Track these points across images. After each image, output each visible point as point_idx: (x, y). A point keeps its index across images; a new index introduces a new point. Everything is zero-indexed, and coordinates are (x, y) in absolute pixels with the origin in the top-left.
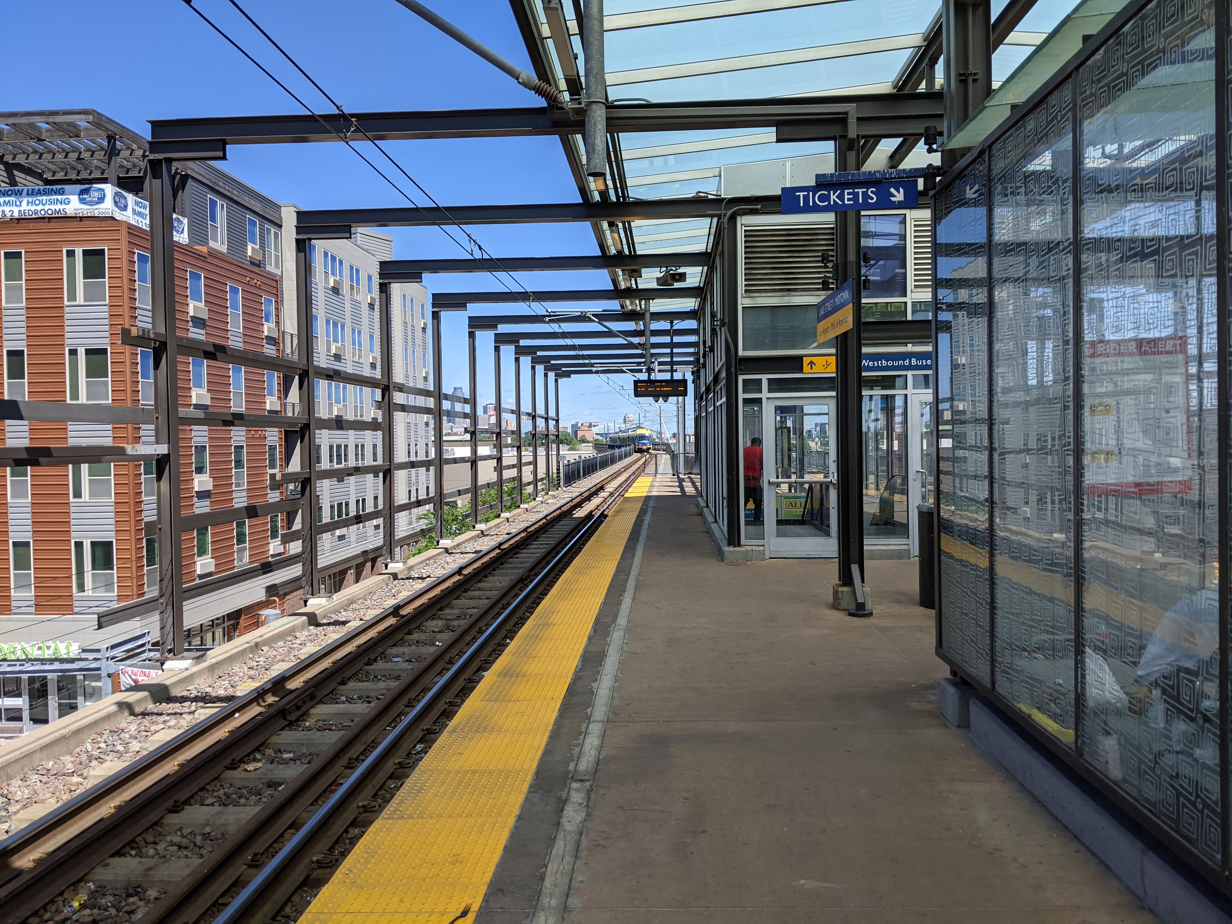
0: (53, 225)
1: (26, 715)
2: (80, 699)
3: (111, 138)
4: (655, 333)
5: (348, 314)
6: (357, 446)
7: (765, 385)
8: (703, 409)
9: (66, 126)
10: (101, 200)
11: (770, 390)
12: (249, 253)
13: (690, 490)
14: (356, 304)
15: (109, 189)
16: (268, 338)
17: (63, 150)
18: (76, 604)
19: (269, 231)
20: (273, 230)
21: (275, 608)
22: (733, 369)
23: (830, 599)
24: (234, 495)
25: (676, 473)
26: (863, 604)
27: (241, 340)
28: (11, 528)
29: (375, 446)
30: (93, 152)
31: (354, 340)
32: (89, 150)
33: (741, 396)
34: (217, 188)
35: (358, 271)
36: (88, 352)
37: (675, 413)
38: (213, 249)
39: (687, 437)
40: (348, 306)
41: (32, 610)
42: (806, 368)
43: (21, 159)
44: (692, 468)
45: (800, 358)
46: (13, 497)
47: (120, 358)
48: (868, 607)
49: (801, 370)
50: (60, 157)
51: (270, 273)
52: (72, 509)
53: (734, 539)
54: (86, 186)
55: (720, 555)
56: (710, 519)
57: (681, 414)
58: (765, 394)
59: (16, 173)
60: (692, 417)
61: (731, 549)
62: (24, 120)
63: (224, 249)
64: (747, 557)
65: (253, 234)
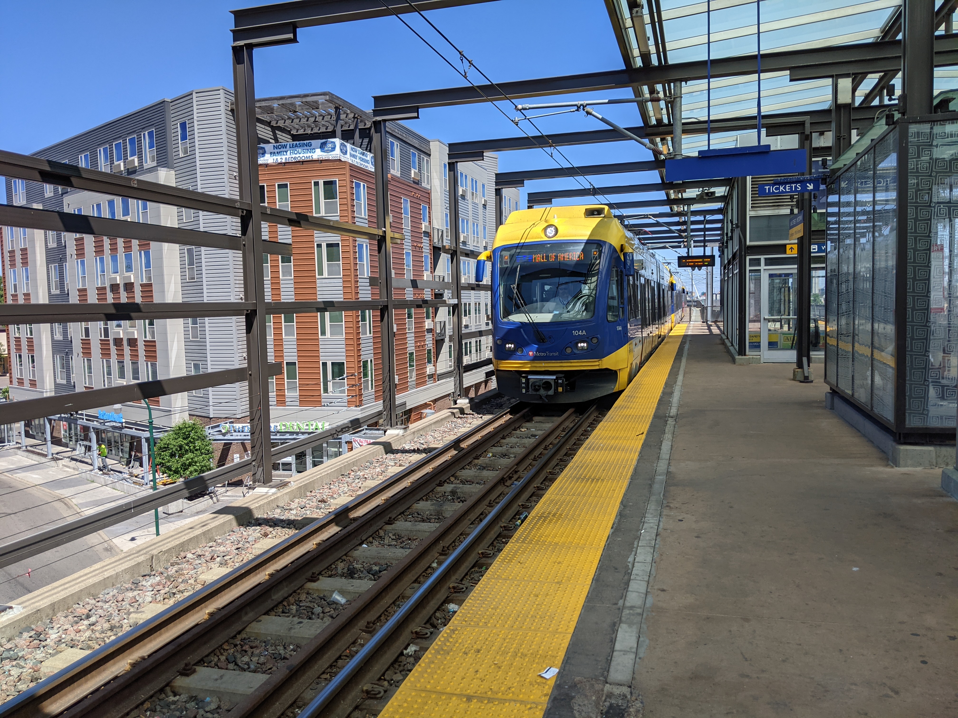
0: (305, 166)
1: (294, 467)
2: (325, 458)
3: (337, 108)
4: (693, 223)
5: (470, 213)
6: (476, 304)
7: (763, 262)
8: (726, 275)
9: (312, 103)
10: (333, 149)
11: (766, 265)
12: (413, 176)
13: (715, 330)
14: (475, 204)
15: (337, 141)
16: (425, 232)
17: (306, 116)
18: (323, 400)
19: (423, 159)
20: (425, 158)
21: (431, 409)
22: (743, 253)
23: (792, 377)
24: (408, 335)
25: (705, 321)
26: (808, 377)
27: (410, 234)
28: (285, 354)
29: (486, 305)
30: (324, 117)
31: (474, 231)
32: (321, 115)
33: (748, 268)
34: (394, 133)
35: (476, 182)
36: (329, 245)
37: (705, 277)
38: (394, 175)
39: (714, 296)
40: (470, 207)
41: (298, 404)
42: (788, 251)
43: (281, 124)
44: (718, 317)
45: (784, 246)
46: (285, 335)
47: (347, 249)
48: (811, 379)
49: (785, 252)
50: (304, 121)
51: (425, 188)
52: (321, 343)
53: (742, 352)
54: (324, 140)
55: (734, 361)
56: (729, 344)
57: (710, 277)
58: (763, 267)
59: (277, 132)
60: (719, 279)
61: (740, 357)
62: (289, 101)
63: (398, 174)
64: (749, 362)
65: (414, 162)
